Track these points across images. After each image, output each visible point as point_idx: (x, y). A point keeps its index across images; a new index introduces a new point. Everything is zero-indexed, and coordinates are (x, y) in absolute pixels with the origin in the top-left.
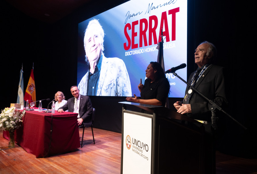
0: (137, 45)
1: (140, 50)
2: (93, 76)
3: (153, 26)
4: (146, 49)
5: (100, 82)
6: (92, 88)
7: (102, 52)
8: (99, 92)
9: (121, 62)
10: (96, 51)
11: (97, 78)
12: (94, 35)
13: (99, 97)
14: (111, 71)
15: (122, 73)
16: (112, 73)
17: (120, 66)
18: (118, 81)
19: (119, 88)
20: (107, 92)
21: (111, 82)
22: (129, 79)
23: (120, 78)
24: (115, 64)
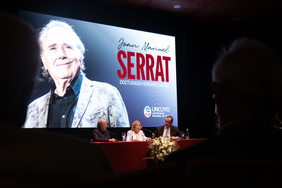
0: (134, 76)
1: (137, 82)
2: (61, 100)
3: (150, 64)
4: (144, 83)
5: (79, 109)
6: (61, 116)
7: (81, 71)
8: (76, 123)
9: (115, 89)
10: (69, 67)
11: (72, 104)
12: (62, 44)
13: (77, 129)
14: (98, 98)
15: (115, 101)
16: (100, 100)
17: (113, 94)
18: (110, 111)
19: (111, 118)
20: (91, 123)
21: (100, 110)
22: (125, 109)
23: (113, 107)
24: (105, 91)
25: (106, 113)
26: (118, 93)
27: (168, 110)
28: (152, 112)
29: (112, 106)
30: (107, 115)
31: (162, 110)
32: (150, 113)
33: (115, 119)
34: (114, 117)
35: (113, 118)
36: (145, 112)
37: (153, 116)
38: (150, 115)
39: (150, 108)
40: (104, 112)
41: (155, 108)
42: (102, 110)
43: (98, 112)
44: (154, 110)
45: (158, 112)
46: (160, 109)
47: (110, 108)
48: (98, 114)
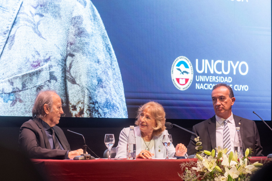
14: (35, 27)
15: (87, 40)
16: (40, 35)
17: (79, 17)
18: (70, 67)
19: (73, 90)
20: (14, 103)
21: (39, 65)
22: (116, 64)
23: (77, 55)
24: (55, 6)
25: (58, 72)
26: (94, 16)
27: (243, 69)
28: (195, 74)
29: (74, 53)
30: (60, 80)
31: (226, 70)
32: (190, 77)
33: (83, 91)
34: (82, 88)
35: (79, 88)
36: (175, 74)
37: (198, 86)
38: (189, 83)
39: (189, 63)
40: (52, 70)
41: (205, 62)
42: (46, 65)
43: (33, 70)
44: (200, 69)
45: (215, 74)
46: (219, 67)
47: (69, 59)
48: (35, 78)
